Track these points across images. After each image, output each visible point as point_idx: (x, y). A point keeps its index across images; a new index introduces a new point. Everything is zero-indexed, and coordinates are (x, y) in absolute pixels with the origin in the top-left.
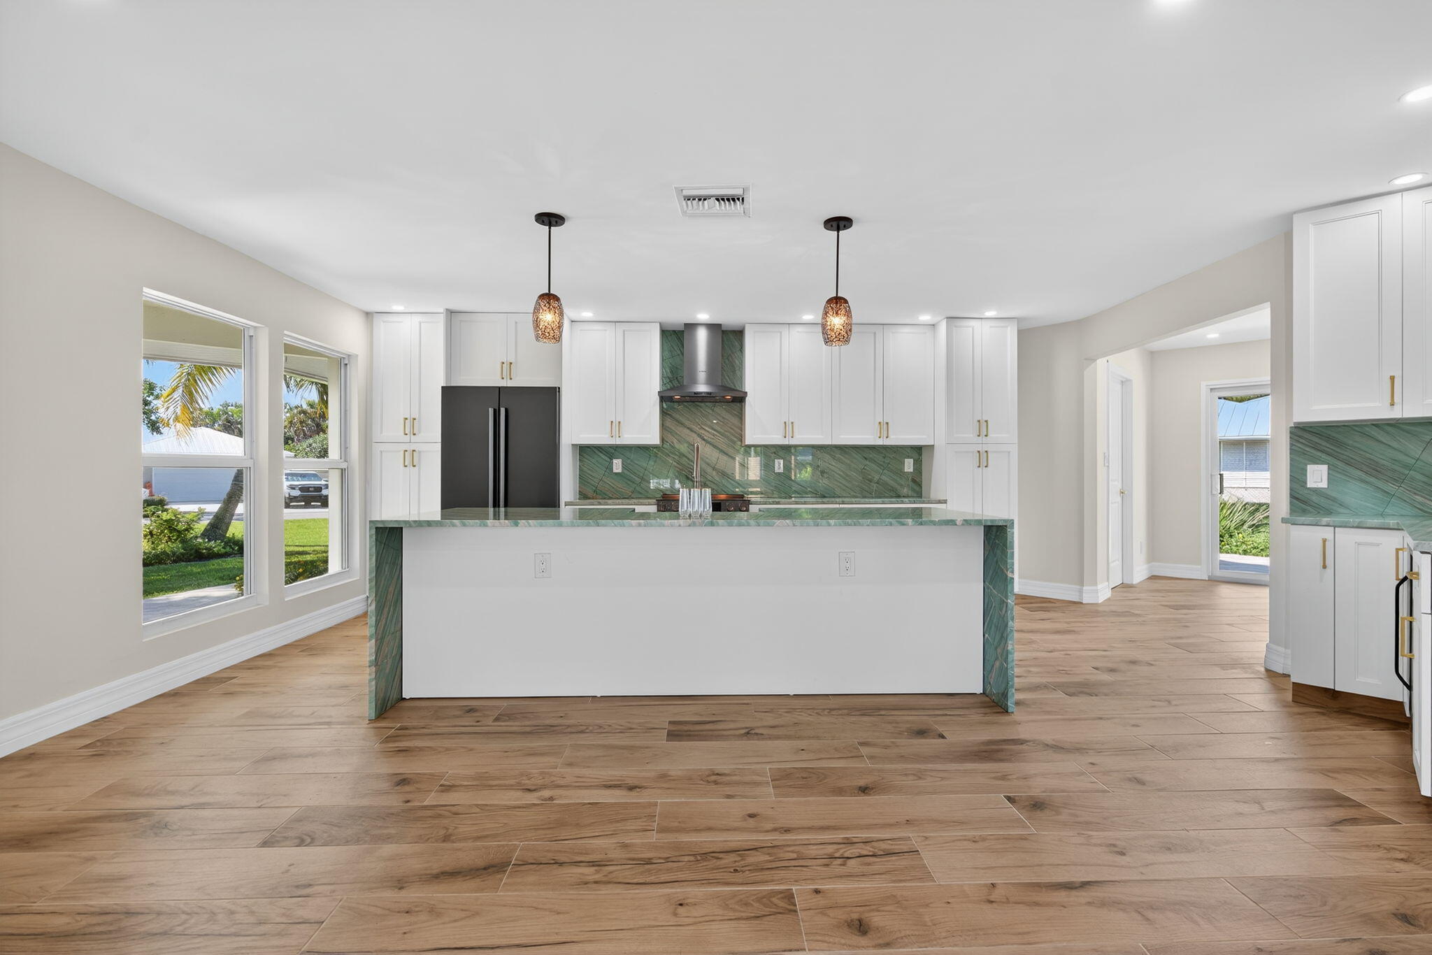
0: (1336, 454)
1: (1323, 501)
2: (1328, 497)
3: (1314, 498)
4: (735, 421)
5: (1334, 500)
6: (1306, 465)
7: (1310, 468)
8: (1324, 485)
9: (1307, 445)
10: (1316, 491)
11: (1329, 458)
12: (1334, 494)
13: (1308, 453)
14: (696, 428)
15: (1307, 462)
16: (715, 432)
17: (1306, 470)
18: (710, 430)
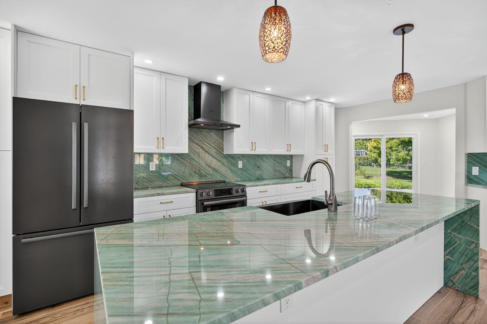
0: (481, 163)
1: (477, 180)
2: (478, 178)
3: (475, 179)
4: (219, 140)
5: (480, 179)
6: (472, 167)
7: (473, 168)
8: (477, 174)
9: (472, 160)
10: (475, 176)
11: (479, 164)
12: (480, 177)
13: (472, 163)
14: (201, 144)
15: (472, 166)
16: (210, 146)
17: (472, 169)
18: (208, 145)
